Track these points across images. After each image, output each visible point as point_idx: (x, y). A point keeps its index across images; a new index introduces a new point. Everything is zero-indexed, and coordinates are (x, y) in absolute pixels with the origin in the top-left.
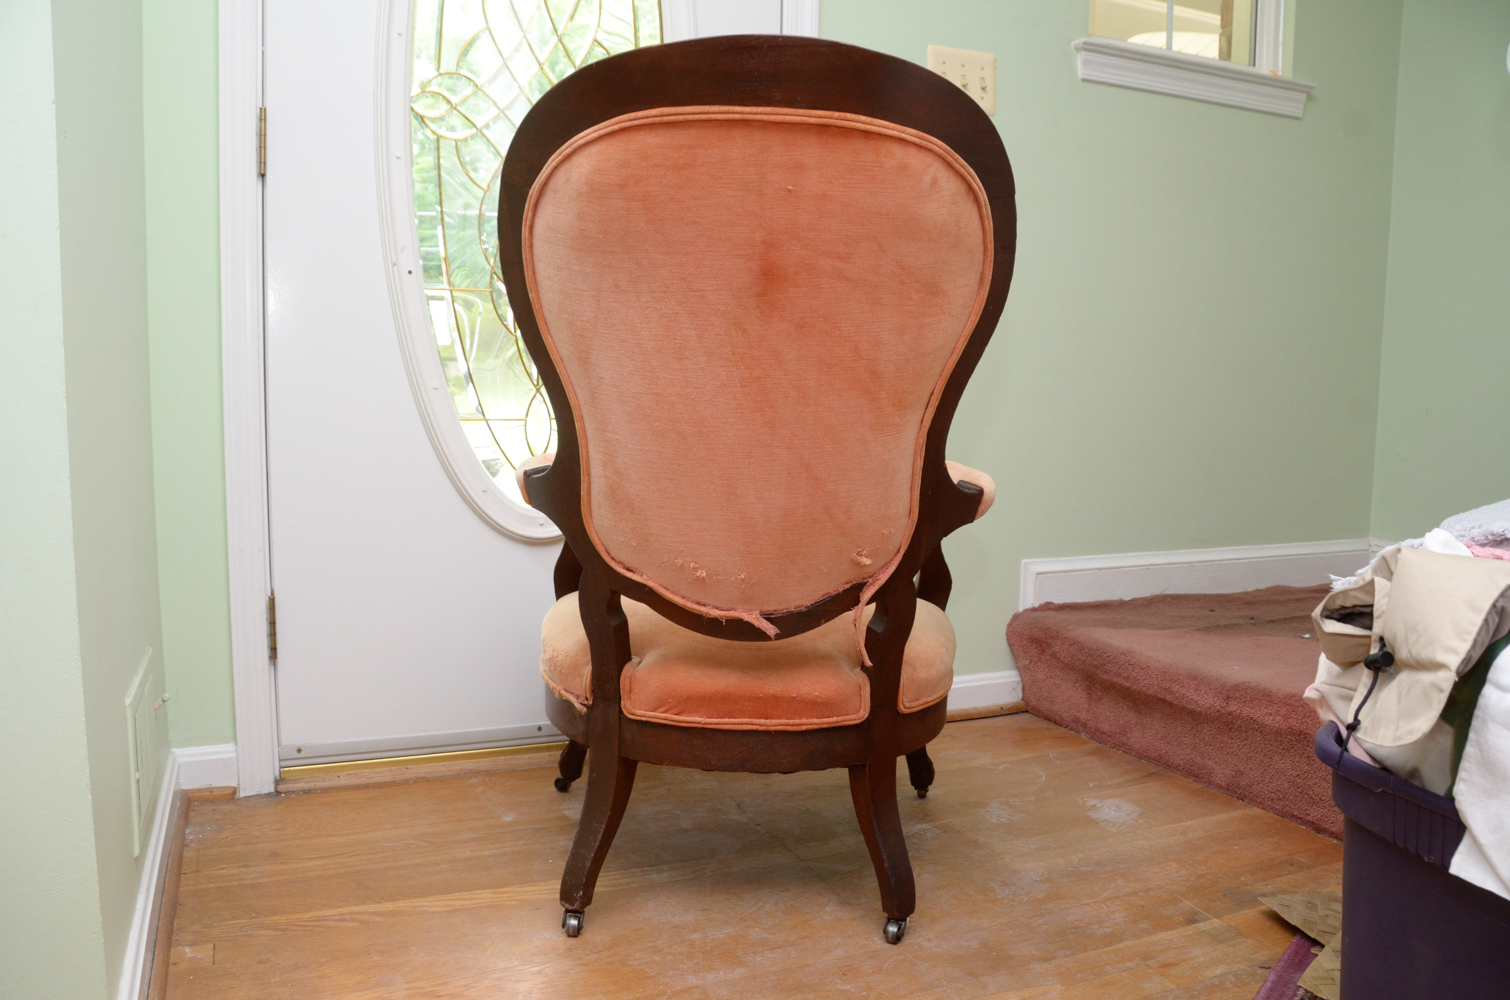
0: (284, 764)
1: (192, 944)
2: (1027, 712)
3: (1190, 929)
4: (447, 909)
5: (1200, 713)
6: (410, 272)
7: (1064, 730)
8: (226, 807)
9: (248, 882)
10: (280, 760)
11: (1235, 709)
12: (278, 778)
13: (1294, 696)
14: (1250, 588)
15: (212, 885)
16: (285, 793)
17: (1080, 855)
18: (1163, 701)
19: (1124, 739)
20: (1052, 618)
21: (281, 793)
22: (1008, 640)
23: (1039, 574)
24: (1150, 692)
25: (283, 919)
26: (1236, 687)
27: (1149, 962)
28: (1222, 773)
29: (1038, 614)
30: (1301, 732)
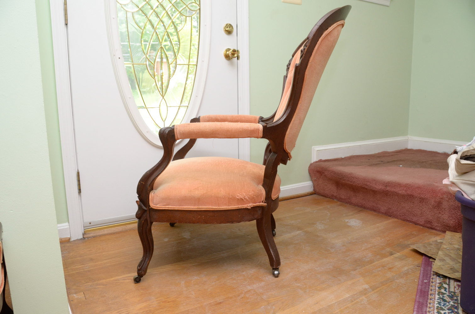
0: (85, 228)
1: (76, 293)
2: (315, 194)
3: (392, 257)
4: (159, 272)
5: (377, 191)
6: (119, 58)
7: (328, 199)
8: (68, 245)
9: (86, 270)
10: (84, 227)
11: (389, 189)
12: (84, 233)
13: (408, 184)
14: (377, 152)
15: (74, 272)
16: (87, 238)
17: (350, 237)
18: (364, 188)
19: (350, 201)
20: (323, 164)
21: (85, 238)
22: (309, 172)
23: (318, 151)
24: (359, 185)
25: (104, 281)
26: (389, 183)
27: (385, 268)
28: (383, 209)
29: (318, 163)
30: (411, 195)
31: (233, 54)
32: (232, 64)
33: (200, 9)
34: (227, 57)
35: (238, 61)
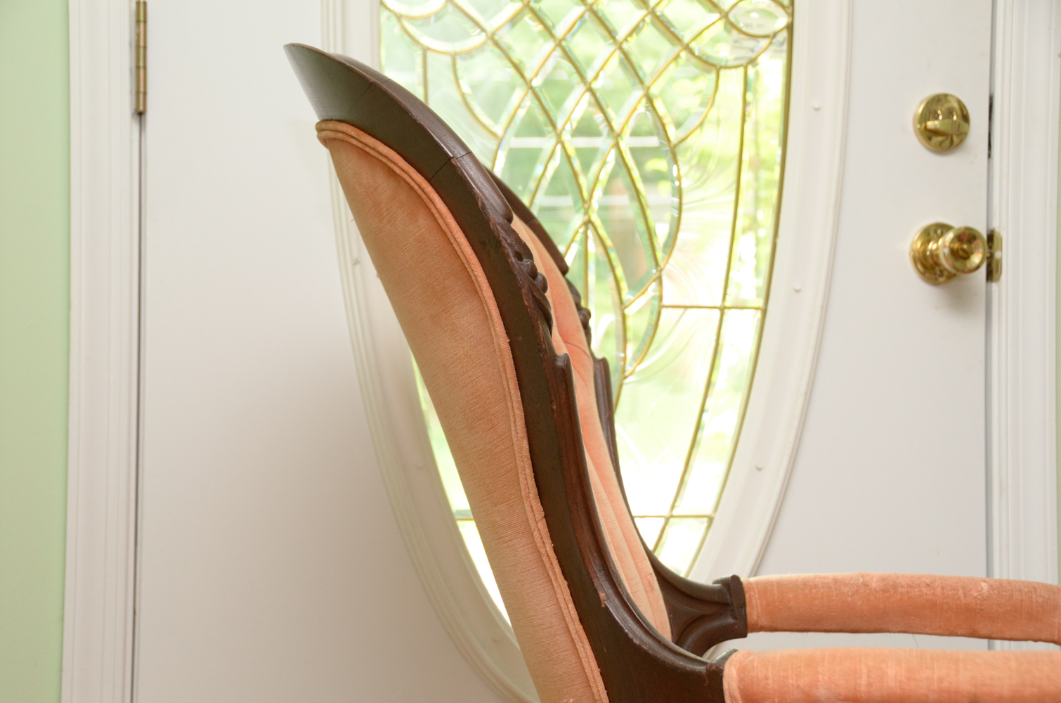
31: (960, 255)
32: (960, 303)
33: (790, 28)
34: (929, 267)
35: (994, 286)
